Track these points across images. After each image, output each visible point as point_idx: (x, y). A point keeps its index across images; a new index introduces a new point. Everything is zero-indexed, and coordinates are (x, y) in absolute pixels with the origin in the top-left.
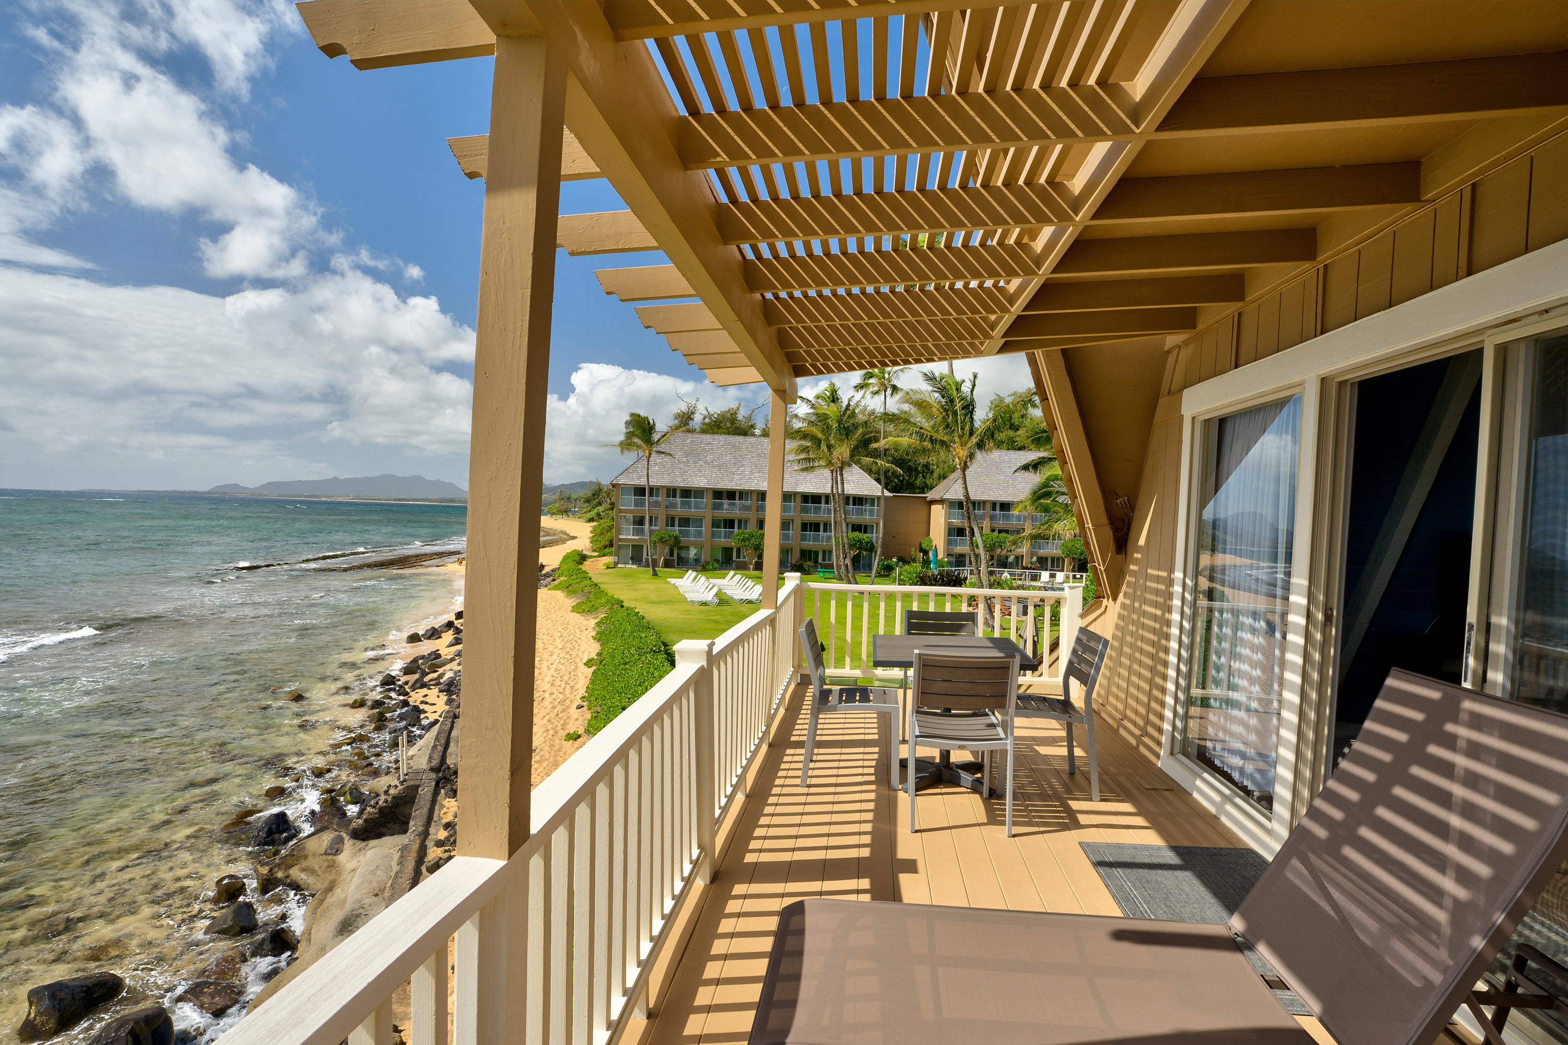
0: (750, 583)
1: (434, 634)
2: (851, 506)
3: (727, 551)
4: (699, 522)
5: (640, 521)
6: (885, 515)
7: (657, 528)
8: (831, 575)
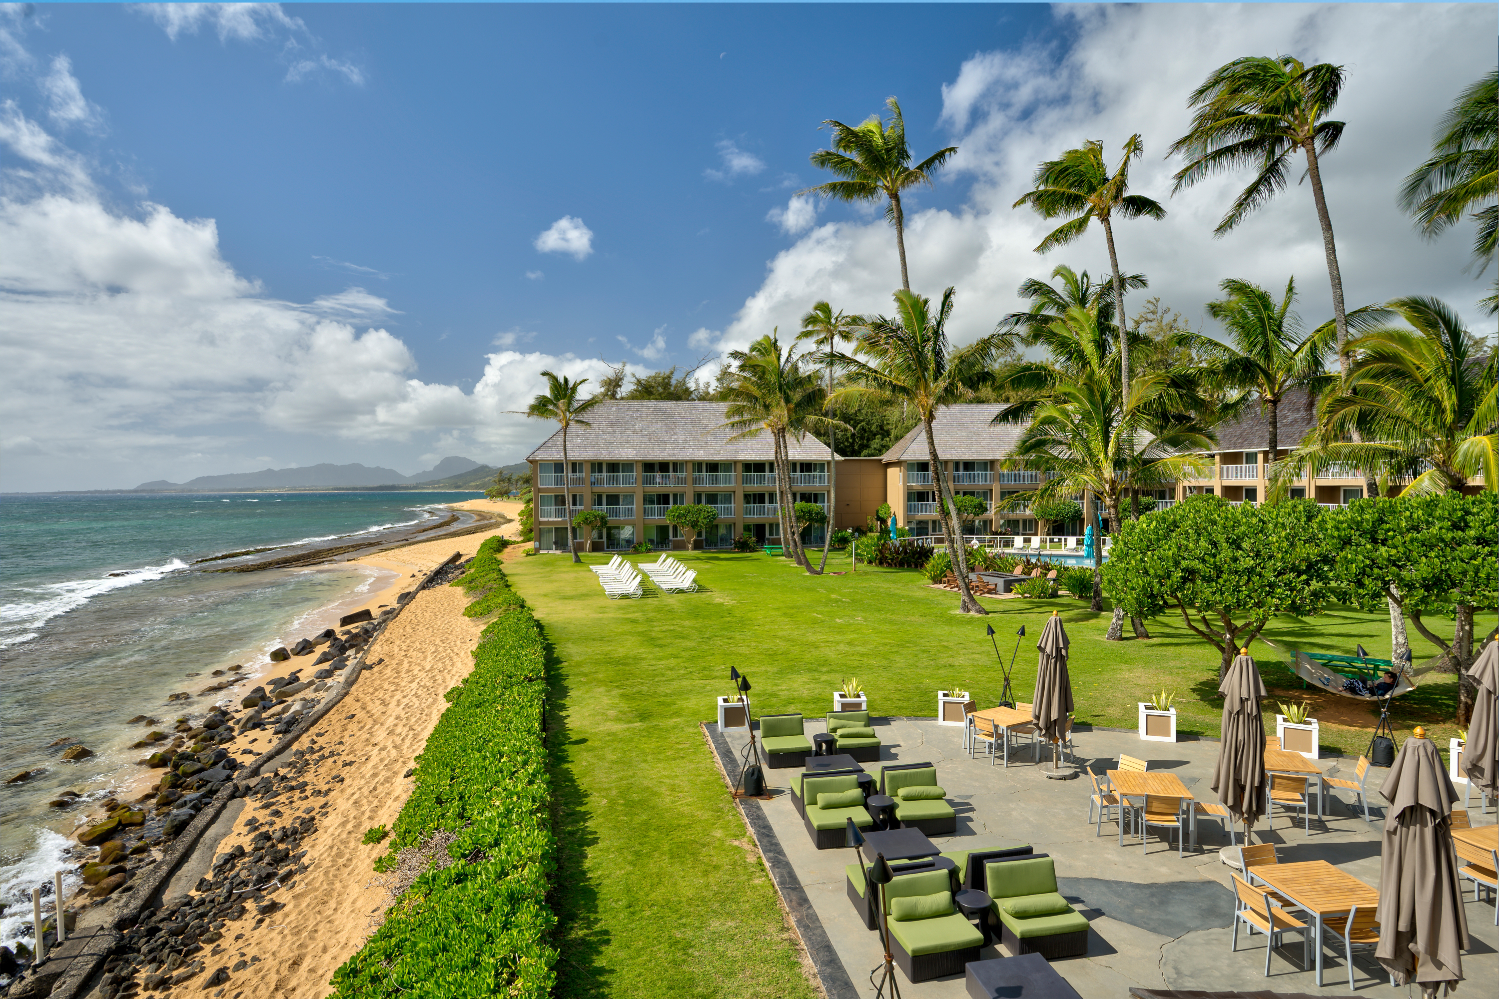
0: (682, 568)
1: (305, 647)
2: (798, 474)
3: (663, 530)
4: (629, 498)
5: (560, 500)
6: (836, 481)
7: (582, 507)
8: (779, 552)
